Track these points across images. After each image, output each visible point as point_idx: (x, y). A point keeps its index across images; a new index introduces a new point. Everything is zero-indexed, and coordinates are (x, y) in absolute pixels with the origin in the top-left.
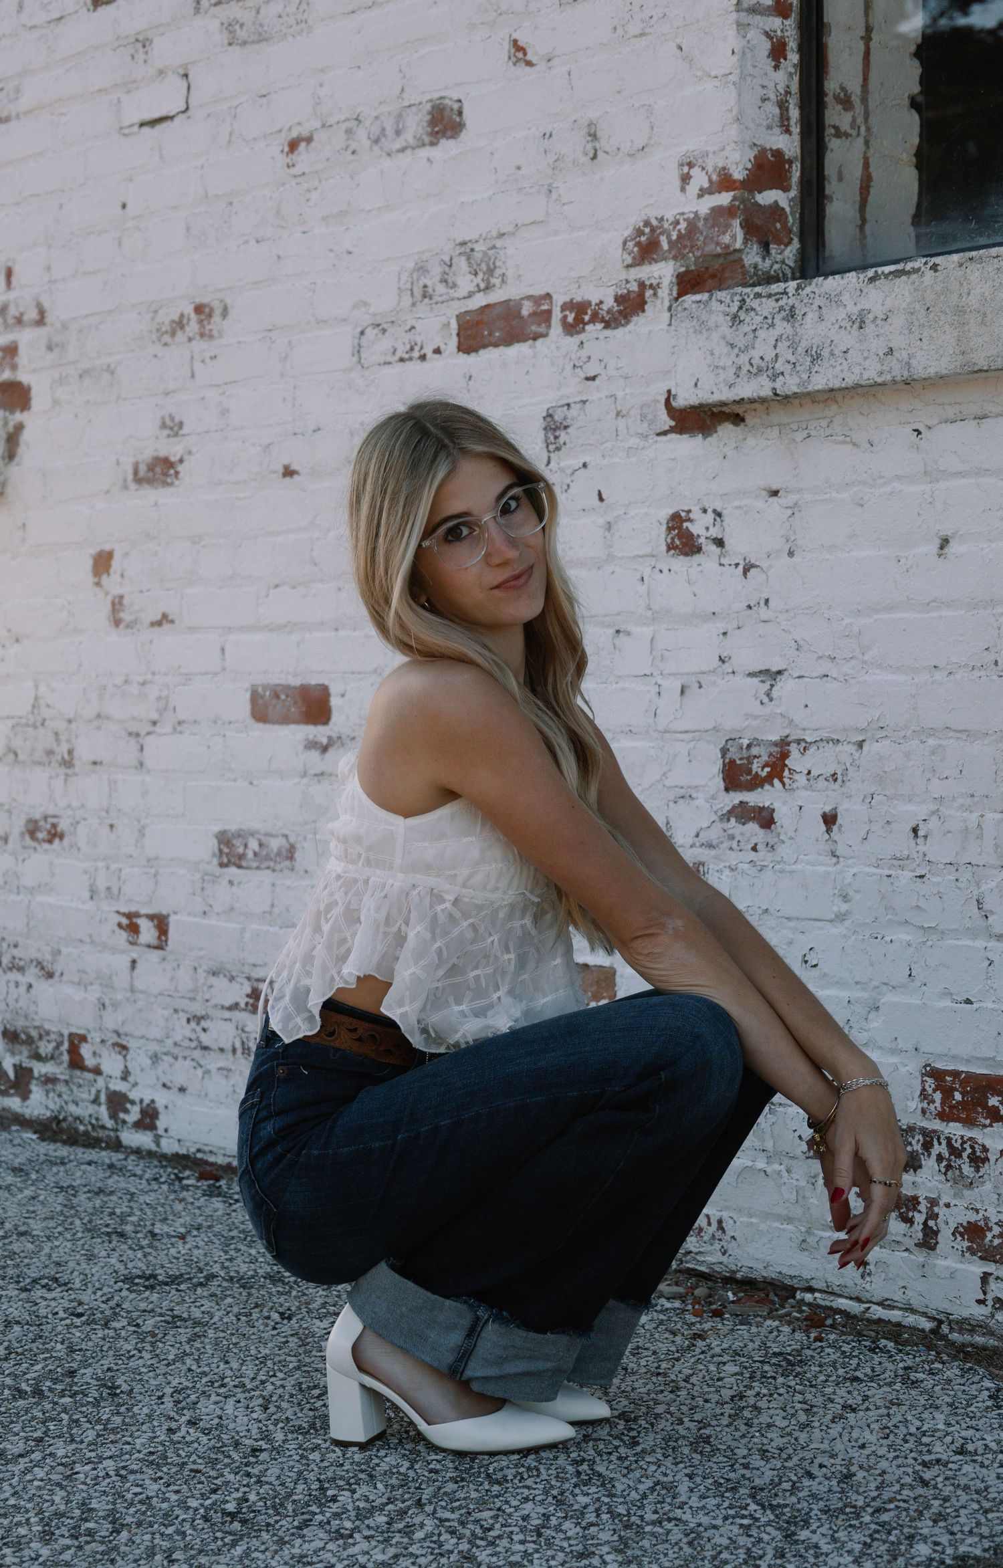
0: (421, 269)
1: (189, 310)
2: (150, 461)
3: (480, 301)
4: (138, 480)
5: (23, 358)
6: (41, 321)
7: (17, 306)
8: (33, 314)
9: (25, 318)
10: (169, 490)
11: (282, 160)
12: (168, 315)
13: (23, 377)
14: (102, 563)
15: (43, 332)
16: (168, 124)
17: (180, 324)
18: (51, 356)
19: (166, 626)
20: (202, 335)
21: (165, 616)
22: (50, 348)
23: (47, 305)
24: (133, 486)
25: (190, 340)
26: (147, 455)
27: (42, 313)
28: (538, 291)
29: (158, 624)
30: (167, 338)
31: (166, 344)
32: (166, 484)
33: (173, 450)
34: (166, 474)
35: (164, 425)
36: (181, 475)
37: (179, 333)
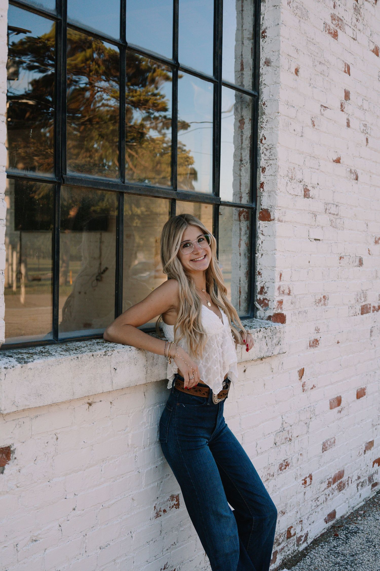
0: (357, 295)
1: (322, 297)
2: (313, 340)
3: (364, 304)
4: (310, 346)
5: (284, 306)
6: (289, 294)
7: (283, 287)
8: (287, 291)
9: (285, 292)
10: (317, 348)
11: (339, 261)
12: (318, 297)
13: (284, 312)
14: (301, 373)
15: (290, 297)
16: (318, 241)
17: (320, 300)
18: (292, 306)
19: (314, 388)
20: (324, 304)
21: (314, 386)
22: (292, 303)
23: (291, 289)
24: (309, 348)
25: (322, 305)
26: (312, 339)
27: (290, 291)
28: (369, 303)
29: (312, 388)
30: (317, 304)
31: (317, 306)
32: (316, 347)
33: (318, 337)
34: (316, 344)
35: (316, 330)
36: (319, 344)
37: (320, 303)
